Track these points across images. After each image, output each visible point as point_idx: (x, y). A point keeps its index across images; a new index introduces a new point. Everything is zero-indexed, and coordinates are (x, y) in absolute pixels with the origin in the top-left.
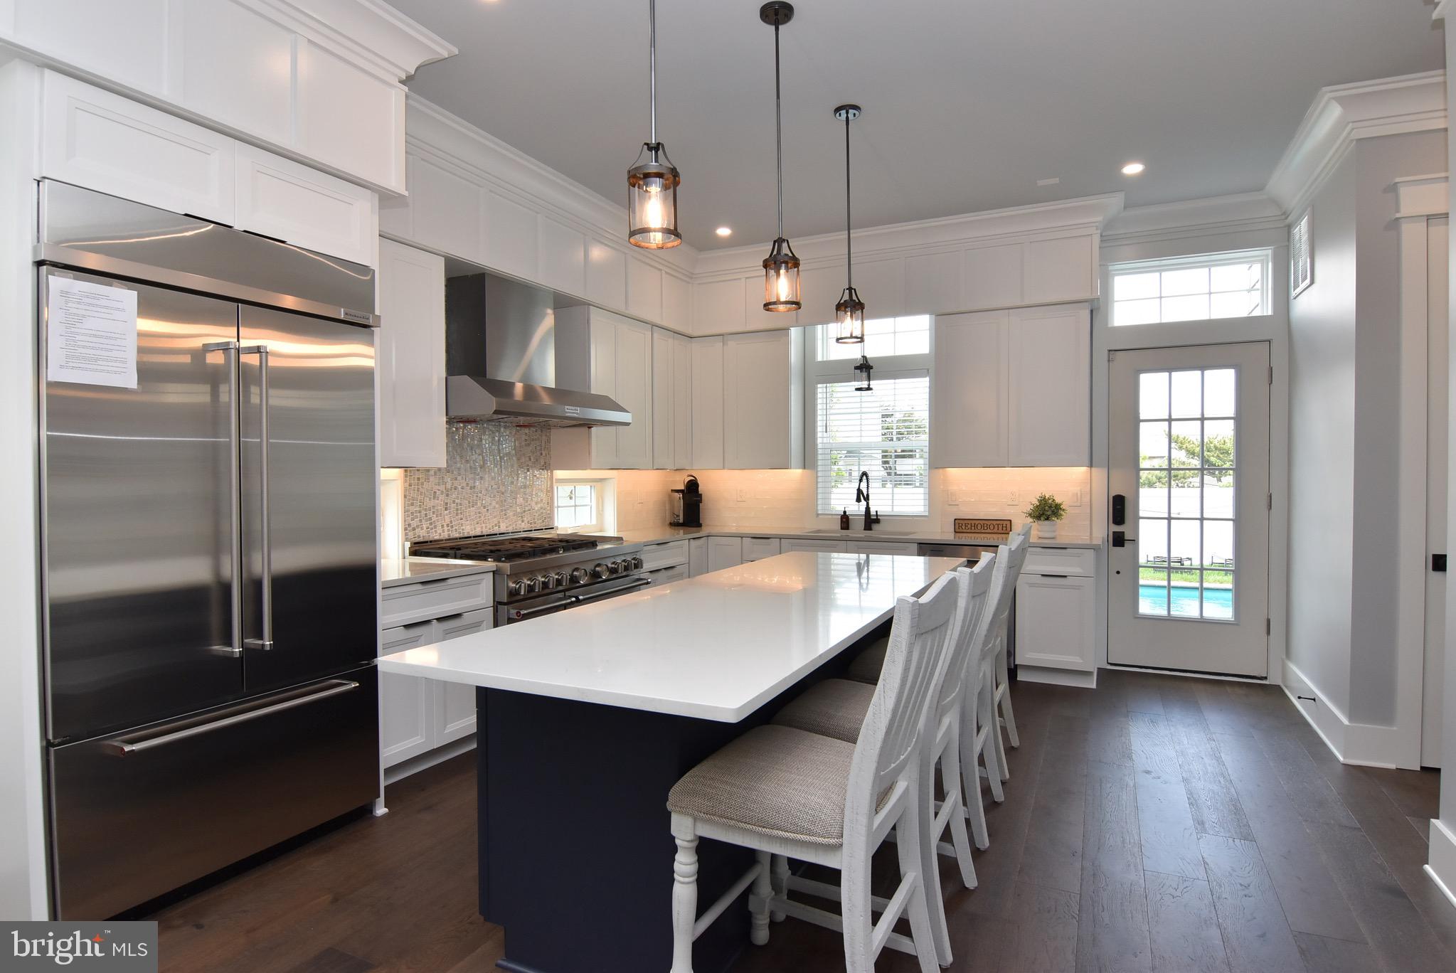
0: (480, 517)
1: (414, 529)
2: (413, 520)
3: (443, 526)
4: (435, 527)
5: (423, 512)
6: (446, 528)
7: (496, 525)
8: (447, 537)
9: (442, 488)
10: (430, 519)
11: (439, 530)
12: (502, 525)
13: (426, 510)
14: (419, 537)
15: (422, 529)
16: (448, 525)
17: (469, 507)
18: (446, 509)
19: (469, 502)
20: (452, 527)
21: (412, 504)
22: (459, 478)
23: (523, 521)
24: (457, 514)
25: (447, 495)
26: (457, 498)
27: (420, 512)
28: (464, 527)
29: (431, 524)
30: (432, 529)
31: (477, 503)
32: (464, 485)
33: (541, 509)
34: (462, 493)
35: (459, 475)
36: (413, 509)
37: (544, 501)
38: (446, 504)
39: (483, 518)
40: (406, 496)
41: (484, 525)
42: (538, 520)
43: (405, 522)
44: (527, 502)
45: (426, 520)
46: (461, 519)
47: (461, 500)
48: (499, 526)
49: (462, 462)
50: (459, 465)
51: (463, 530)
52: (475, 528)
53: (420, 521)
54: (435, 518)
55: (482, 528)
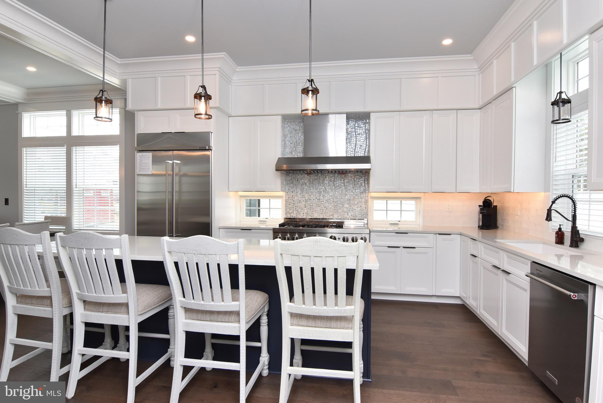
0: (322, 211)
1: (290, 213)
2: (290, 210)
3: (303, 213)
4: (300, 213)
6: (305, 214)
7: (331, 215)
8: (306, 218)
9: (304, 199)
10: (298, 210)
11: (302, 215)
12: (334, 215)
13: (296, 207)
14: (292, 216)
15: (294, 214)
16: (306, 213)
17: (317, 207)
18: (305, 207)
19: (317, 205)
20: (308, 214)
21: (290, 205)
22: (312, 196)
23: (348, 215)
24: (311, 210)
25: (306, 202)
26: (311, 203)
27: (293, 207)
29: (298, 212)
30: (298, 214)
31: (321, 206)
32: (315, 198)
33: (361, 210)
34: (313, 201)
35: (312, 194)
36: (290, 206)
37: (363, 207)
38: (305, 205)
39: (324, 212)
40: (286, 202)
41: (325, 215)
42: (358, 215)
43: (286, 211)
44: (351, 206)
45: (296, 211)
46: (313, 211)
47: (313, 204)
48: (333, 216)
49: (313, 189)
50: (312, 190)
51: (313, 216)
52: (320, 216)
53: (293, 211)
54: (300, 210)
55: (323, 216)
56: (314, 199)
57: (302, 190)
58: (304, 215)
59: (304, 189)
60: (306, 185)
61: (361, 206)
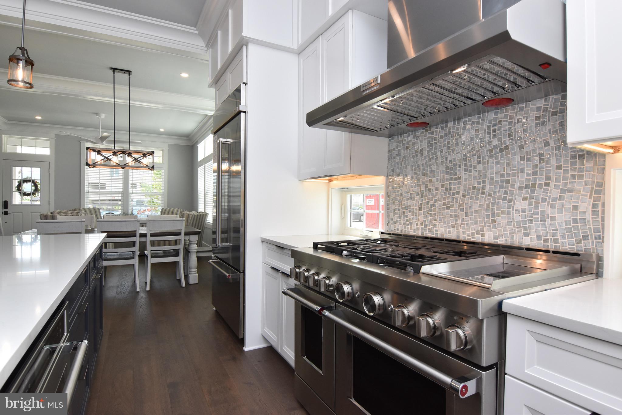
0: (456, 220)
1: (394, 223)
2: (394, 216)
3: (417, 224)
4: (411, 224)
5: (402, 211)
6: (420, 226)
7: (477, 233)
8: (420, 235)
9: (418, 190)
10: (407, 216)
11: (414, 228)
12: (486, 234)
13: (403, 208)
15: (401, 224)
16: (422, 224)
17: (444, 209)
18: (421, 209)
19: (444, 204)
20: (425, 226)
21: (394, 203)
23: (526, 234)
24: (431, 215)
25: (422, 196)
26: (432, 199)
27: (399, 210)
28: (437, 228)
29: (407, 221)
30: (408, 225)
31: (452, 206)
32: (440, 186)
33: (575, 221)
34: (437, 194)
35: (434, 176)
36: (394, 207)
37: (581, 209)
38: (421, 204)
39: (460, 222)
40: (389, 197)
41: (461, 230)
42: (563, 237)
43: (388, 216)
44: (537, 207)
45: (404, 217)
46: (435, 220)
47: (435, 201)
48: (483, 235)
49: (437, 164)
50: (434, 167)
51: (436, 231)
52: (450, 232)
53: (400, 217)
54: (410, 216)
55: (458, 232)
56: (437, 189)
57: (415, 169)
58: (418, 229)
59: (418, 166)
60: (422, 155)
61: (575, 207)
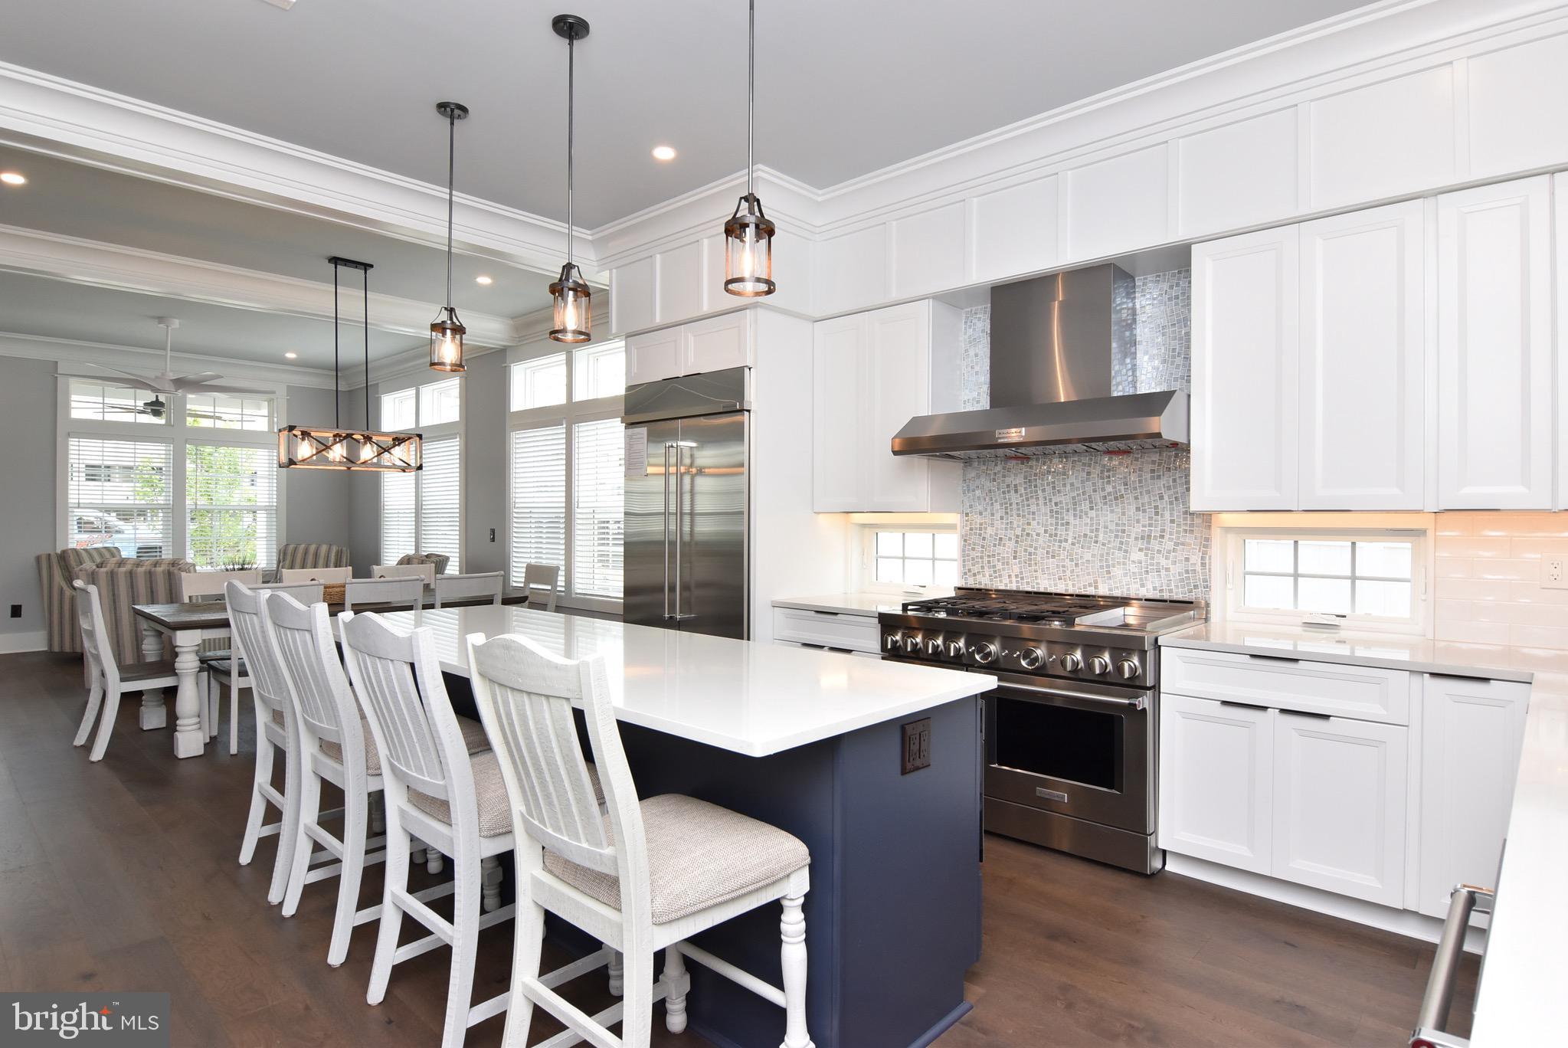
0: (1064, 571)
1: (975, 575)
2: (973, 565)
3: (1010, 576)
4: (1000, 576)
5: (986, 559)
6: (1014, 579)
7: (1090, 585)
8: (1015, 589)
9: (1011, 534)
10: (994, 566)
11: (1006, 580)
12: (1100, 586)
13: (989, 556)
14: (980, 583)
15: (984, 576)
16: (1017, 576)
17: (1048, 558)
18: (1015, 558)
19: (1048, 553)
20: (1022, 578)
21: (973, 549)
22: (1035, 523)
23: (1142, 586)
24: (1030, 565)
25: (1017, 542)
26: (1031, 546)
27: (982, 558)
28: (1039, 581)
29: (995, 572)
30: (996, 577)
31: (1059, 555)
32: (1041, 531)
33: (1187, 572)
34: (1037, 541)
35: (1034, 519)
36: (973, 554)
37: (1192, 561)
38: (1016, 552)
39: (1068, 573)
40: (965, 541)
41: (1070, 583)
42: (1177, 587)
43: (964, 566)
44: (1152, 558)
45: (989, 567)
46: (1036, 571)
47: (1036, 548)
48: (1096, 587)
49: (1038, 505)
50: (1033, 508)
51: (1038, 584)
52: (1056, 585)
53: (983, 567)
54: (999, 566)
55: (1067, 585)
56: (1038, 535)
57: (1006, 508)
58: (1011, 582)
59: (1011, 505)
60: (1016, 491)
61: (1187, 559)
